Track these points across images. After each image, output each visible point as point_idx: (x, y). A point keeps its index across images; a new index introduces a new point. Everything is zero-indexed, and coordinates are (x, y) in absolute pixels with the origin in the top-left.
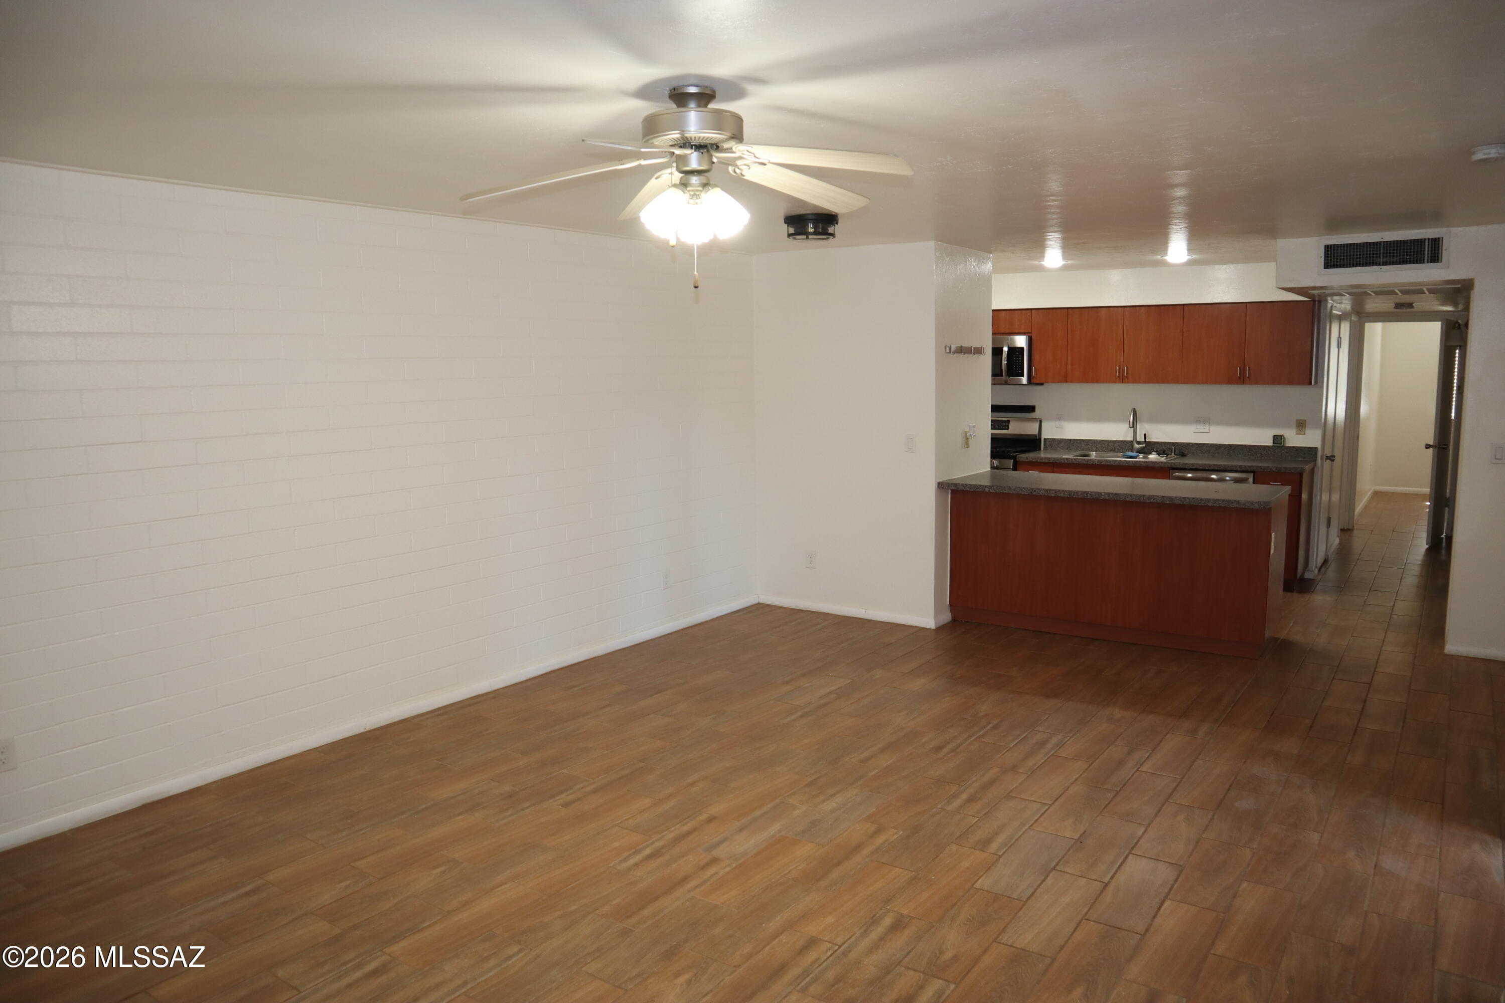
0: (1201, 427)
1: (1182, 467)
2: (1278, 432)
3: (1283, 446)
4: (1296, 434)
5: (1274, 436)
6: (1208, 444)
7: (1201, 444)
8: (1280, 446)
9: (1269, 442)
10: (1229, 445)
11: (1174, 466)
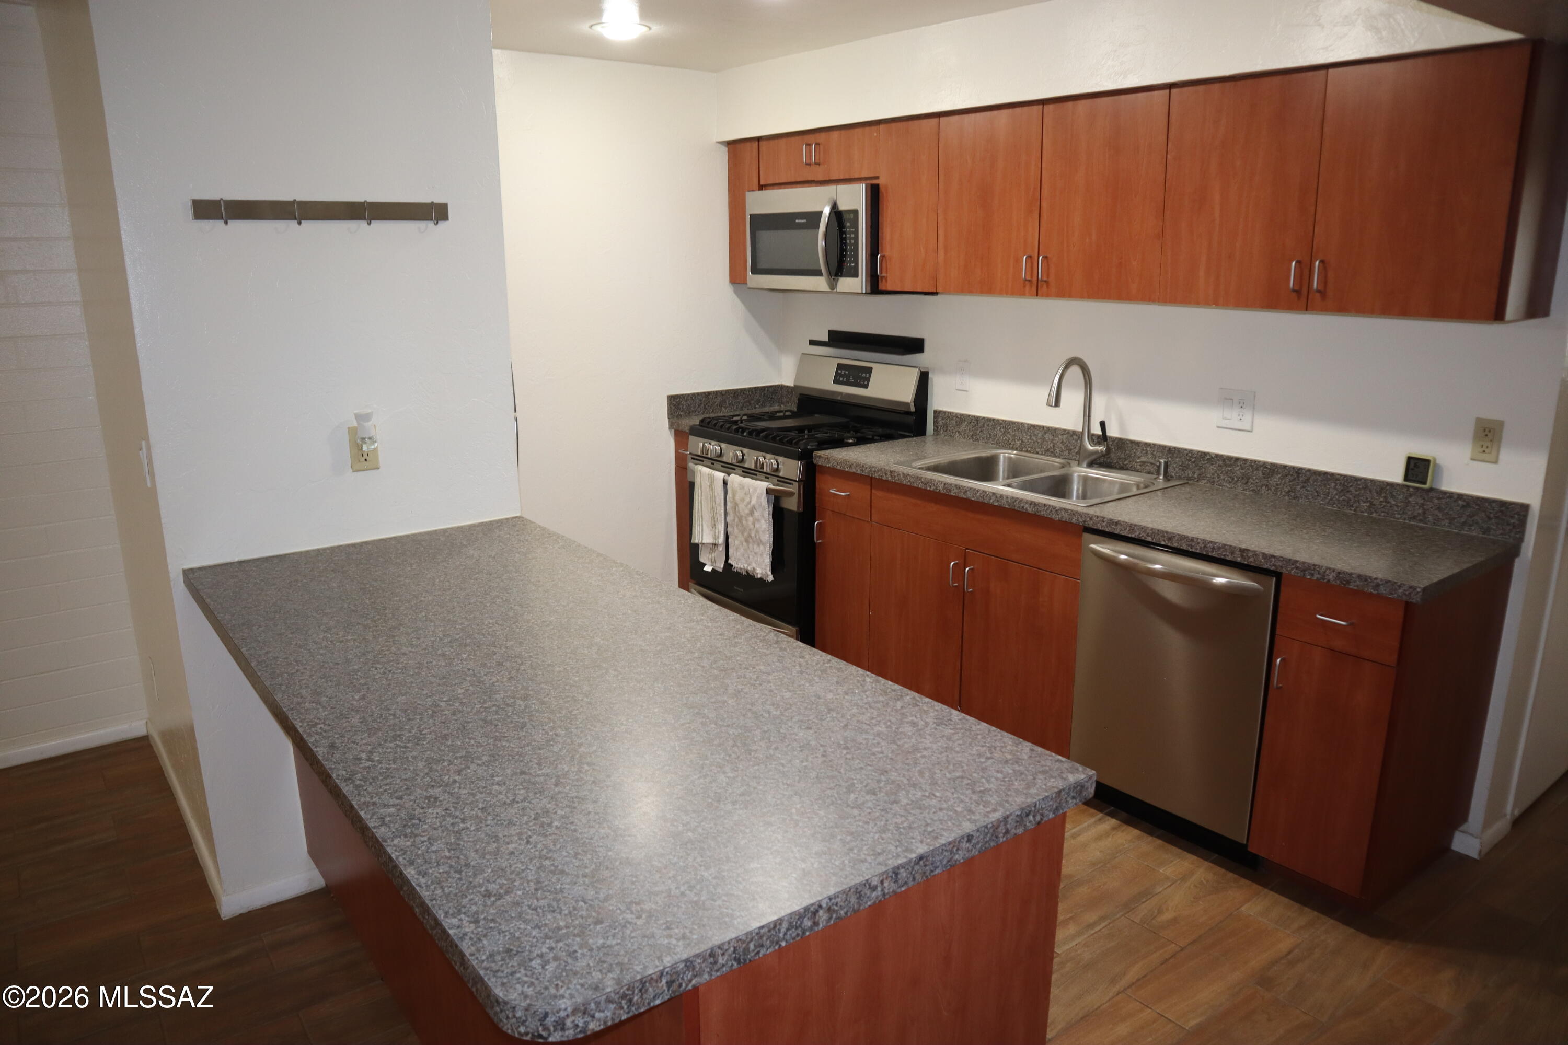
0: (1233, 417)
1: (1107, 530)
2: (1421, 449)
3: (1431, 490)
4: (1472, 459)
5: (1410, 459)
6: (1245, 460)
7: (1230, 458)
8: (1423, 489)
9: (1395, 474)
10: (1293, 468)
11: (1090, 524)
